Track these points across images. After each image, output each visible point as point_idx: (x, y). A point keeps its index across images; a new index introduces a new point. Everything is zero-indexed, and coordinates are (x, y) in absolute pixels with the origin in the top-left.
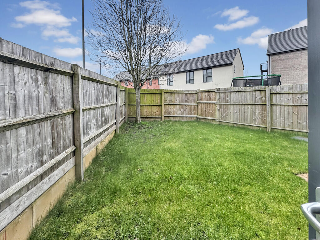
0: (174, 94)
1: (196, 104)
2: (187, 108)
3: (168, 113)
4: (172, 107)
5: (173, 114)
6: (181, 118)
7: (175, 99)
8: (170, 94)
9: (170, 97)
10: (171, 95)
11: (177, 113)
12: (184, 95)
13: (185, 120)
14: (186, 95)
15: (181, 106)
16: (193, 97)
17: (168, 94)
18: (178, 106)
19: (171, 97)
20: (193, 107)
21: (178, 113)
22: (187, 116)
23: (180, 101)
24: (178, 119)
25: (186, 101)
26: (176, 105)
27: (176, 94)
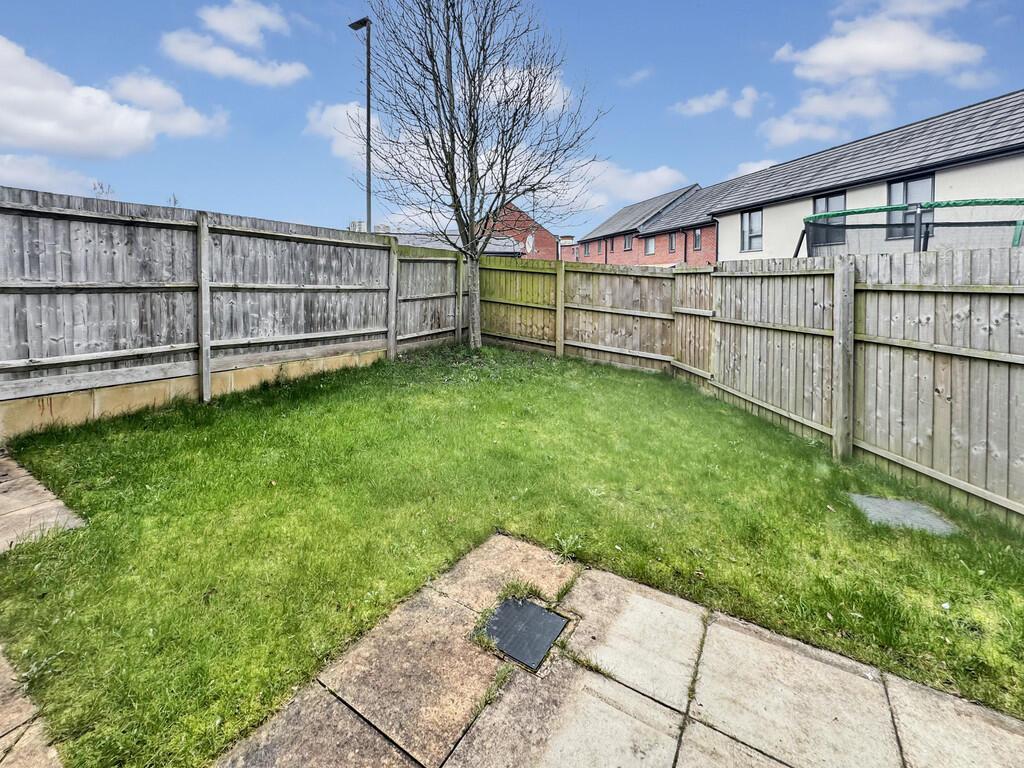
0: (595, 277)
1: (671, 317)
2: (637, 325)
3: (577, 336)
4: (589, 318)
5: (593, 342)
6: (616, 357)
7: (600, 292)
8: (584, 276)
9: (584, 287)
10: (588, 279)
11: (603, 340)
12: (630, 282)
13: (628, 365)
14: (637, 282)
15: (616, 318)
16: (661, 290)
17: (578, 276)
18: (608, 317)
19: (588, 285)
20: (658, 324)
21: (608, 340)
22: (637, 353)
23: (614, 301)
24: (605, 359)
25: (635, 304)
26: (601, 314)
27: (602, 278)
